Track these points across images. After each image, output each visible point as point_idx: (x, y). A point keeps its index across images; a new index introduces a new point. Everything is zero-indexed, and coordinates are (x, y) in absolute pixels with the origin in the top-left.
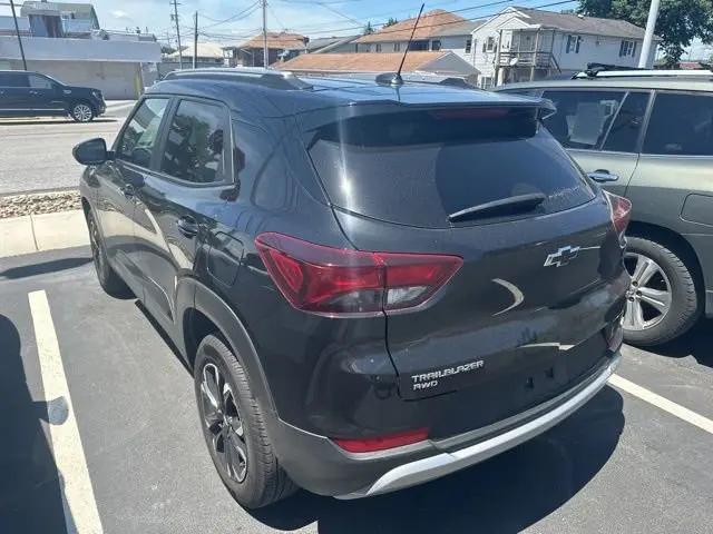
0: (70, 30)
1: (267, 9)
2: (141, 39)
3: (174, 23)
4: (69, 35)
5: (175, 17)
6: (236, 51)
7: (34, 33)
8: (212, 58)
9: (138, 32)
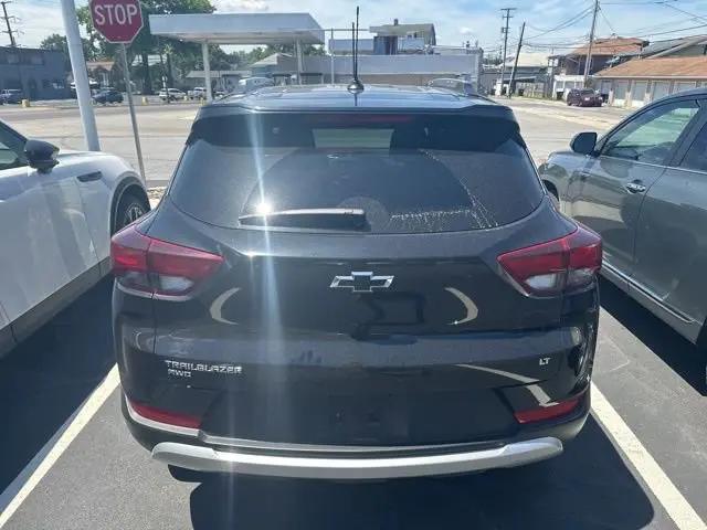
0: (406, 48)
1: (599, 13)
2: (468, 52)
3: (504, 35)
4: (405, 52)
5: (505, 30)
6: (562, 59)
7: (376, 51)
8: (537, 68)
9: (468, 46)
